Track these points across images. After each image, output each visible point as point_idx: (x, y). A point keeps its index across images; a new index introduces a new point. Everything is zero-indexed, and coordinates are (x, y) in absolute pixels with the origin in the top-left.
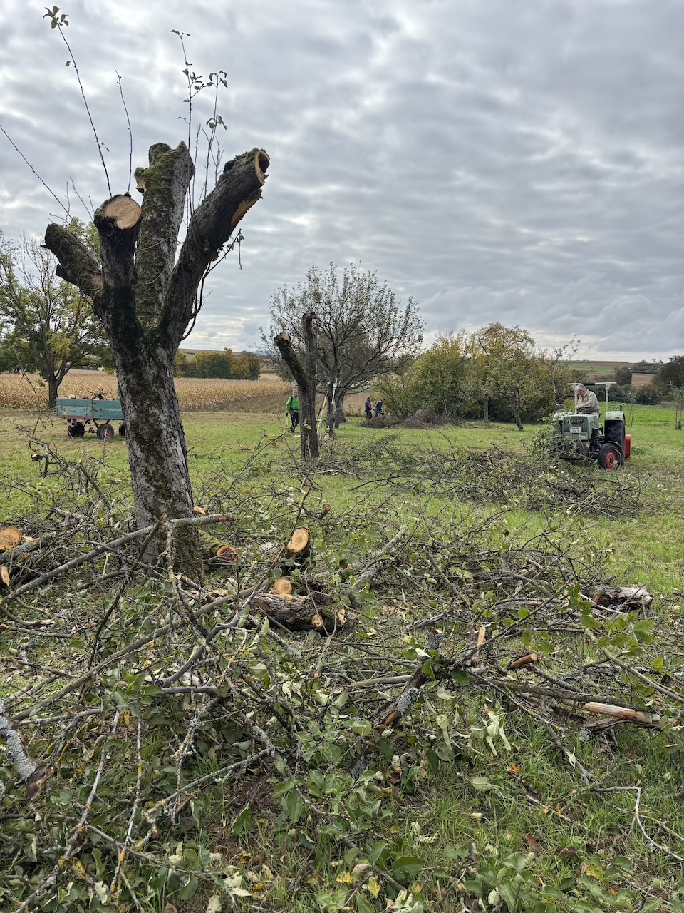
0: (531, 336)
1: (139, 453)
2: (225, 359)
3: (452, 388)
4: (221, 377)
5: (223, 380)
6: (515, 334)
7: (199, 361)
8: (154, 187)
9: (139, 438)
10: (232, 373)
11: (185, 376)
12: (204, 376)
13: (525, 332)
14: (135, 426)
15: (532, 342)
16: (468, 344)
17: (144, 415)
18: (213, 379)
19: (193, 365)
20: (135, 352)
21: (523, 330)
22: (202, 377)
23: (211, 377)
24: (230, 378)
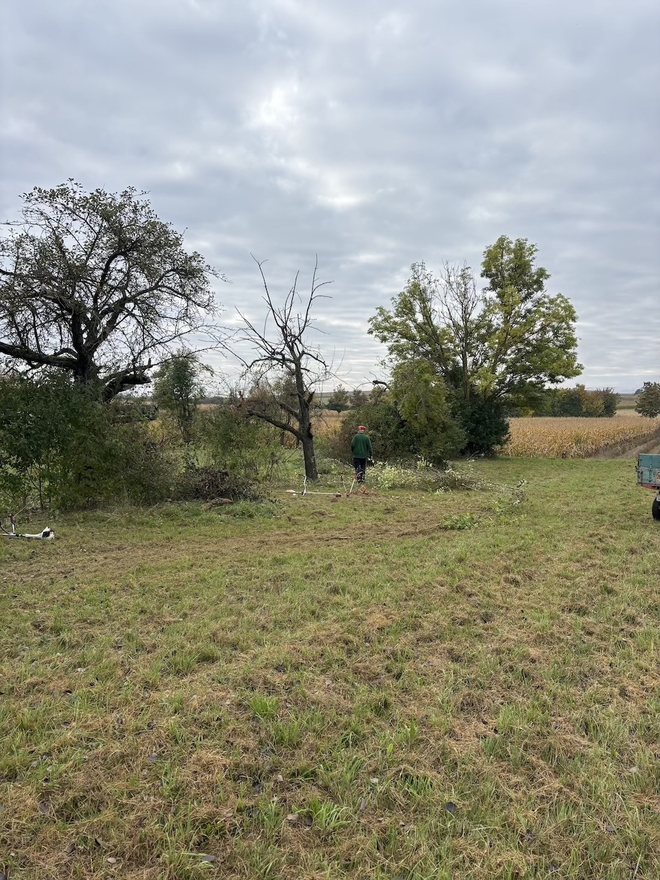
2: (577, 396)
22: (552, 416)
23: (562, 415)
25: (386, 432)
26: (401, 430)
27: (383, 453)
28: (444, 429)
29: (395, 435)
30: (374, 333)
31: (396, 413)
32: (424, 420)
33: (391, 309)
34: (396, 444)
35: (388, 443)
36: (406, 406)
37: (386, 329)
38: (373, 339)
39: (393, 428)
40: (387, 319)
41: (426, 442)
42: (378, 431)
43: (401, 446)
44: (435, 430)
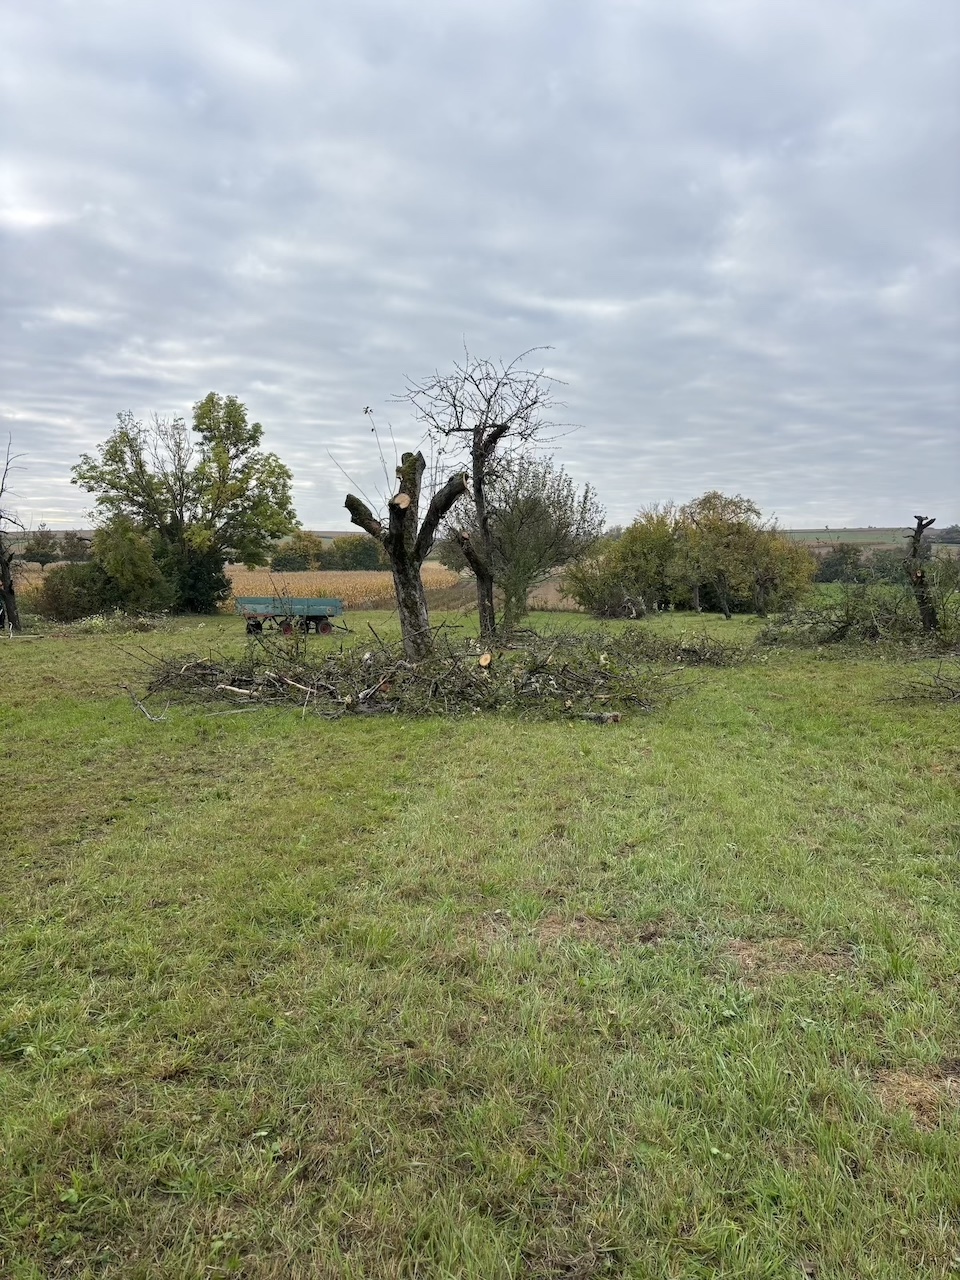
0: (756, 507)
1: (406, 614)
3: (659, 573)
4: (367, 568)
5: (371, 572)
6: (735, 504)
7: (338, 548)
8: (407, 477)
9: (406, 607)
10: (381, 562)
11: (322, 568)
12: (346, 568)
13: (748, 501)
14: (404, 600)
15: (758, 514)
16: (678, 518)
17: (409, 595)
18: (358, 572)
19: (330, 553)
20: (404, 564)
21: (745, 499)
22: (343, 569)
23: (355, 569)
24: (379, 570)
25: (92, 588)
26: (108, 587)
27: (90, 609)
28: (152, 585)
29: (102, 590)
30: (79, 484)
31: (100, 569)
32: (130, 577)
33: (98, 458)
34: (104, 600)
35: (95, 599)
36: (112, 563)
37: (92, 478)
38: (79, 491)
39: (99, 585)
40: (94, 468)
41: (133, 598)
42: (84, 587)
43: (108, 603)
44: (143, 585)
